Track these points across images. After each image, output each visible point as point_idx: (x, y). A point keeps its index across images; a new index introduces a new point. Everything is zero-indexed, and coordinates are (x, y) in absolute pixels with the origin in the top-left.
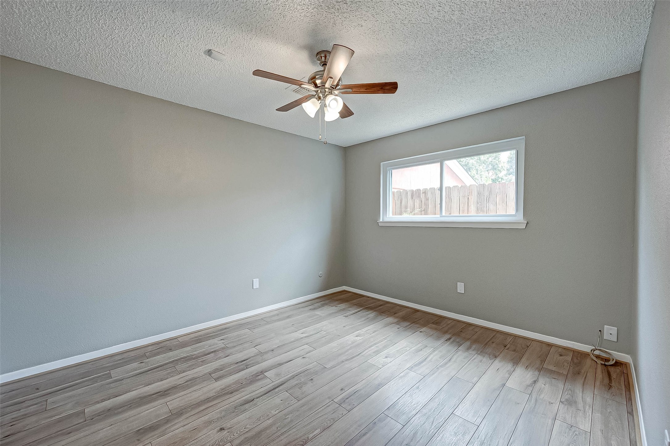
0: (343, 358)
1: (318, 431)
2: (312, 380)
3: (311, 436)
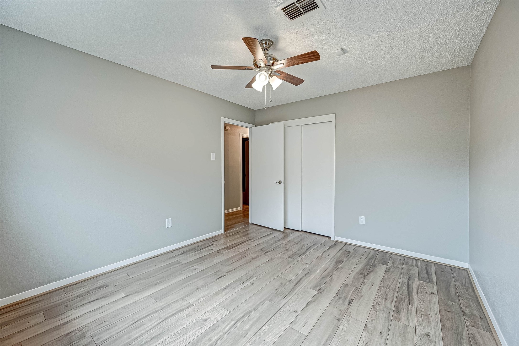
0: (255, 315)
1: (262, 266)
2: (276, 289)
3: (265, 264)
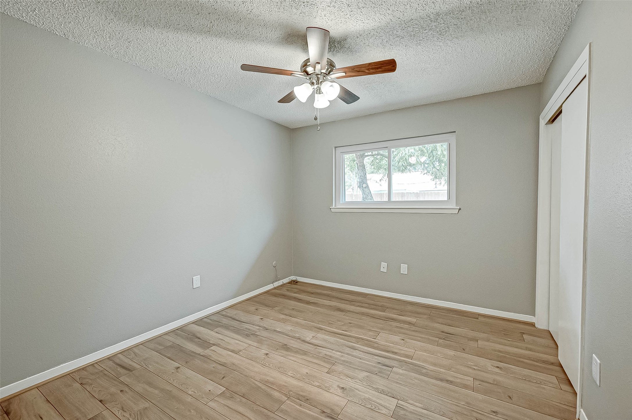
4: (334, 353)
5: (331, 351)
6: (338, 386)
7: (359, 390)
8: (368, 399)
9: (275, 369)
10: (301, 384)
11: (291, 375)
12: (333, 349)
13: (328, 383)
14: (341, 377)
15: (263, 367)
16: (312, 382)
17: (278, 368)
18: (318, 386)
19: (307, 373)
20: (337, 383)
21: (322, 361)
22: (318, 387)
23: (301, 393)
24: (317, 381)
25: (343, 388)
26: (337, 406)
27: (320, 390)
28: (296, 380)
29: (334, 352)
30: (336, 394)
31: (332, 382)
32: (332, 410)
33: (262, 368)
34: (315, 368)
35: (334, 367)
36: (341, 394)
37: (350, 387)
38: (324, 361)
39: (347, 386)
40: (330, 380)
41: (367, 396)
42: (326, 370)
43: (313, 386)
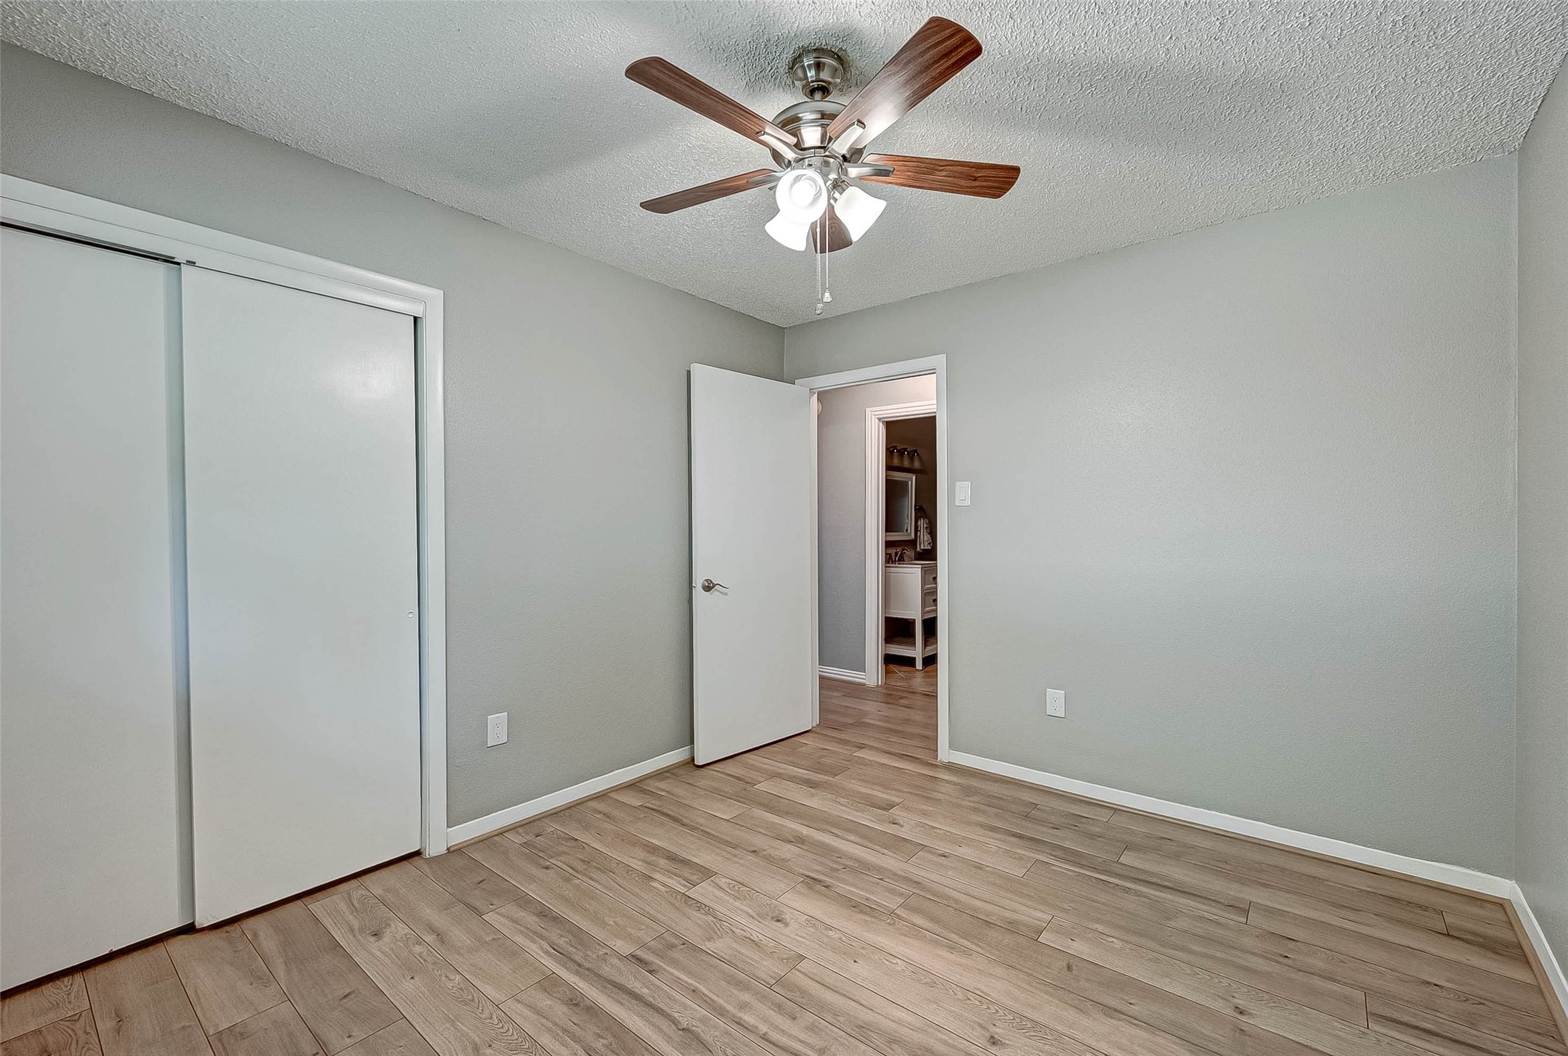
4: (765, 1020)
5: (774, 1036)
6: (786, 925)
7: (747, 913)
8: (738, 898)
9: (945, 983)
10: (871, 937)
11: (898, 960)
12: (763, 1044)
13: (808, 934)
14: (772, 944)
15: (982, 992)
16: (843, 938)
17: (935, 983)
18: (831, 930)
19: (855, 961)
20: (786, 931)
21: (810, 994)
22: (830, 928)
23: (867, 918)
24: (833, 939)
25: (778, 921)
26: (800, 893)
27: (828, 921)
28: (883, 947)
29: (763, 1028)
30: (795, 912)
31: (797, 935)
32: (811, 888)
33: (983, 987)
34: (834, 975)
35: (780, 970)
36: (786, 910)
37: (763, 921)
38: (803, 992)
39: (767, 924)
40: (802, 939)
41: (737, 904)
42: (803, 965)
43: (843, 930)
